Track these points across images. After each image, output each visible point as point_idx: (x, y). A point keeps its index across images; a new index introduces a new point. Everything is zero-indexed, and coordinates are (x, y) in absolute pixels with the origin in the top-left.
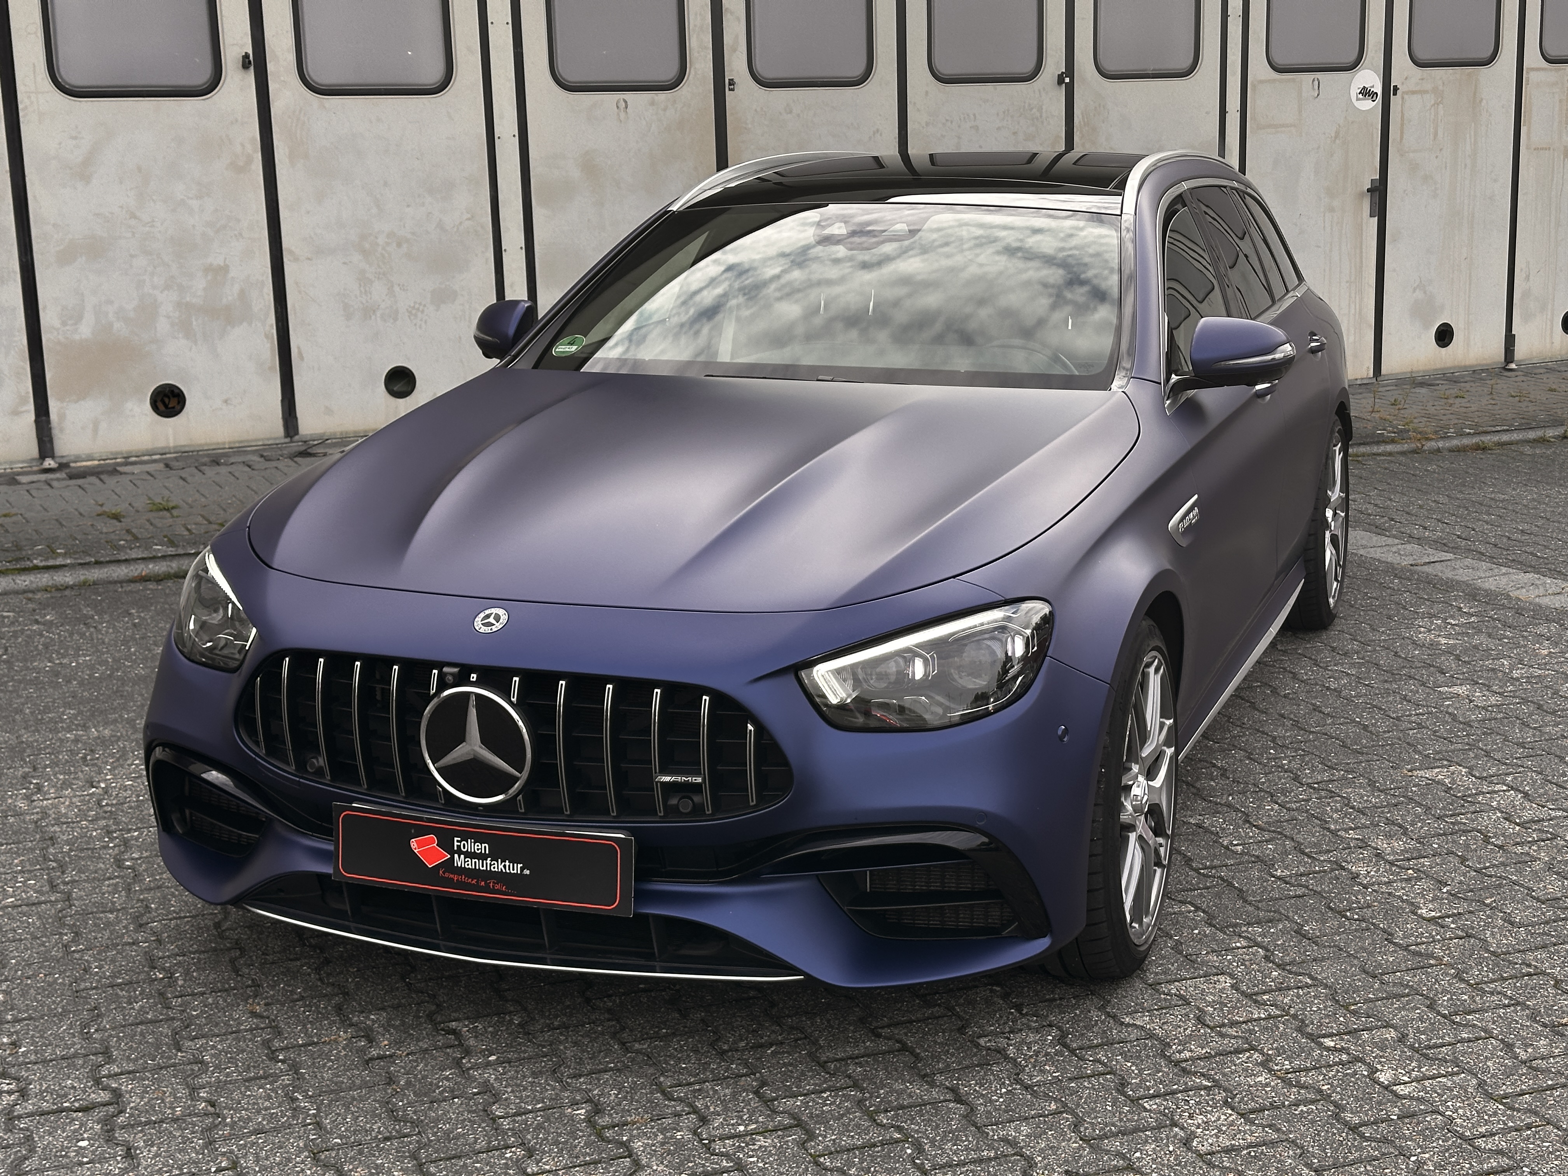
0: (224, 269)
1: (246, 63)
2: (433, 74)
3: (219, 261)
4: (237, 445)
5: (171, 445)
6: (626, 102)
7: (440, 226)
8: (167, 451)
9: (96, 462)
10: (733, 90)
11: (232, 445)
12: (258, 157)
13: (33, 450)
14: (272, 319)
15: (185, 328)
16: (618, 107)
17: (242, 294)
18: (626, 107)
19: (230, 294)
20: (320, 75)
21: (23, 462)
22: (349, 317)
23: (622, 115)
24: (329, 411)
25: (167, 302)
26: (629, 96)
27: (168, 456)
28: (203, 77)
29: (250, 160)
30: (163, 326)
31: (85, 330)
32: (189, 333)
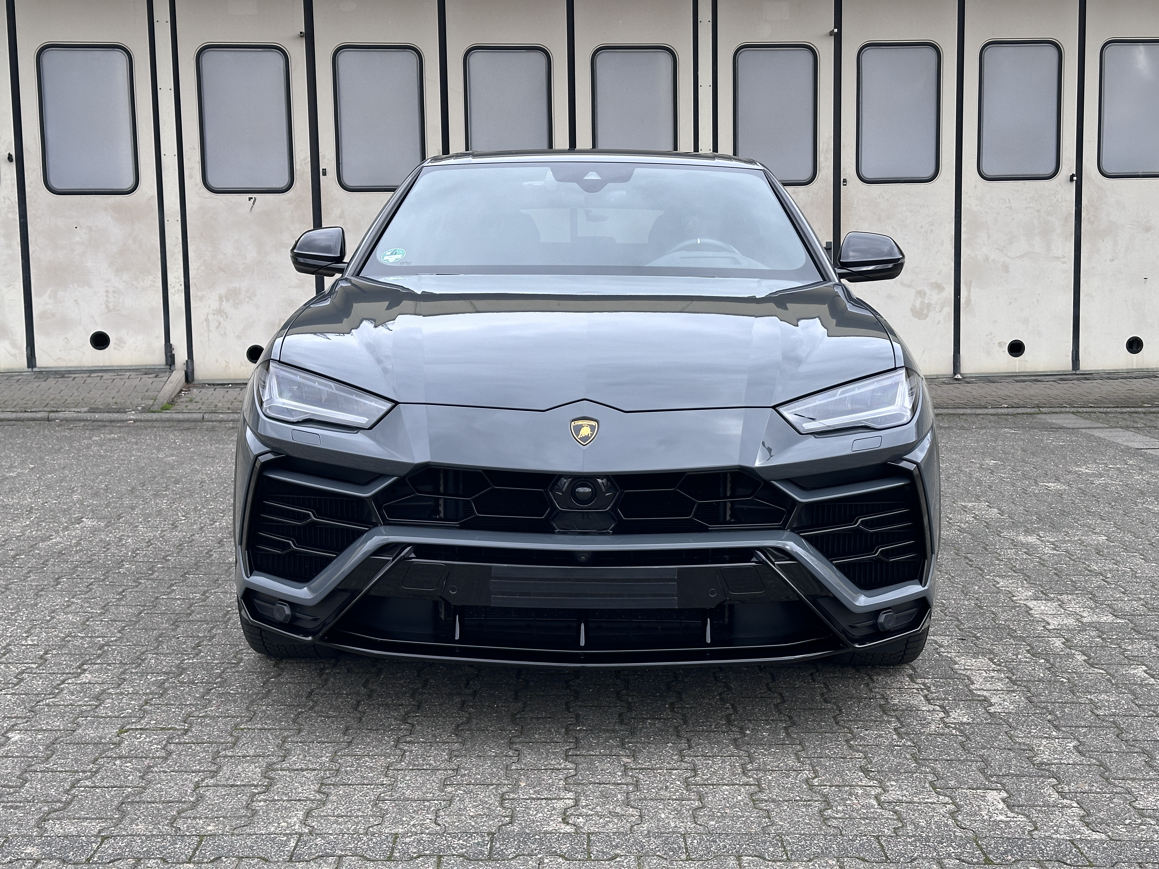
10: (846, 185)
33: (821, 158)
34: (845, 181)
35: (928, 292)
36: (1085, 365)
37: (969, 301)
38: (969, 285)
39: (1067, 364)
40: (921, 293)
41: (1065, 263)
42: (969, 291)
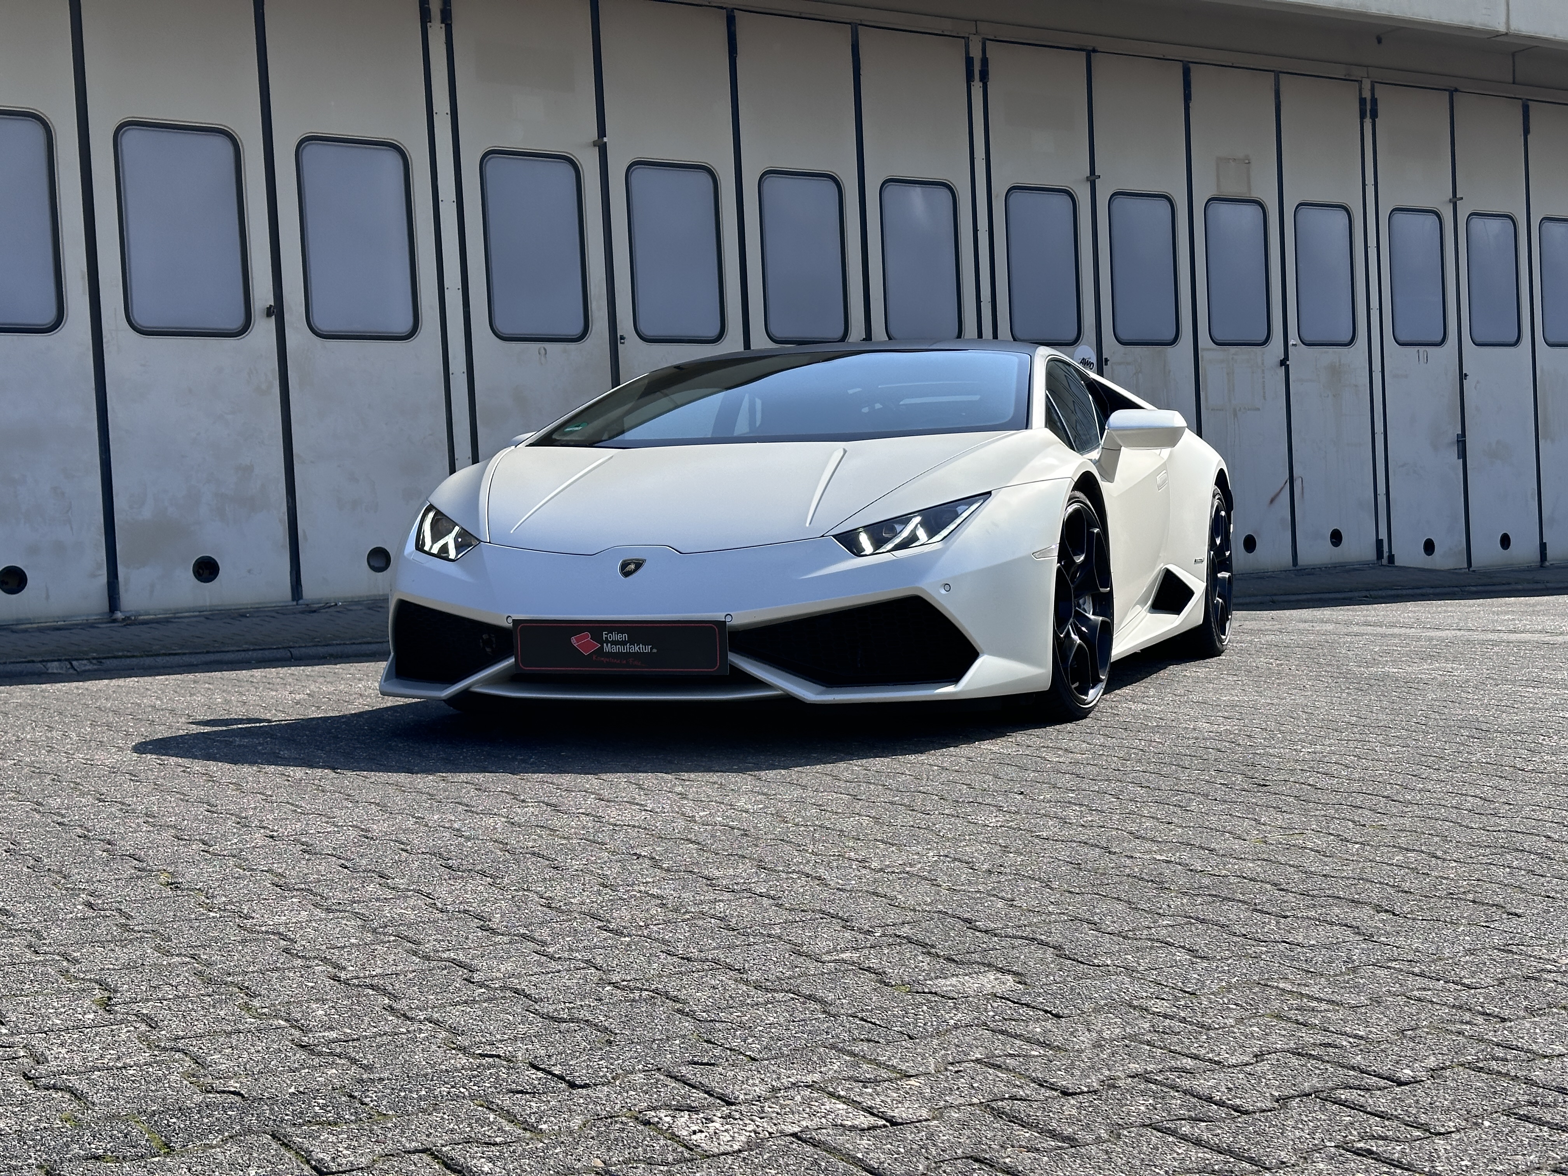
0: (250, 468)
1: (269, 313)
2: (405, 326)
3: (247, 462)
4: (257, 606)
5: (208, 604)
6: (545, 350)
7: (410, 439)
8: (205, 609)
9: (152, 617)
11: (253, 606)
12: (277, 383)
13: (105, 606)
14: (284, 508)
15: (220, 513)
16: (539, 353)
17: (263, 487)
18: (546, 354)
19: (254, 487)
20: (322, 325)
21: (97, 615)
22: (341, 508)
23: (543, 358)
24: (325, 580)
25: (207, 492)
26: (548, 345)
27: (205, 613)
28: (237, 323)
29: (270, 386)
30: (204, 511)
31: (147, 513)
32: (223, 517)
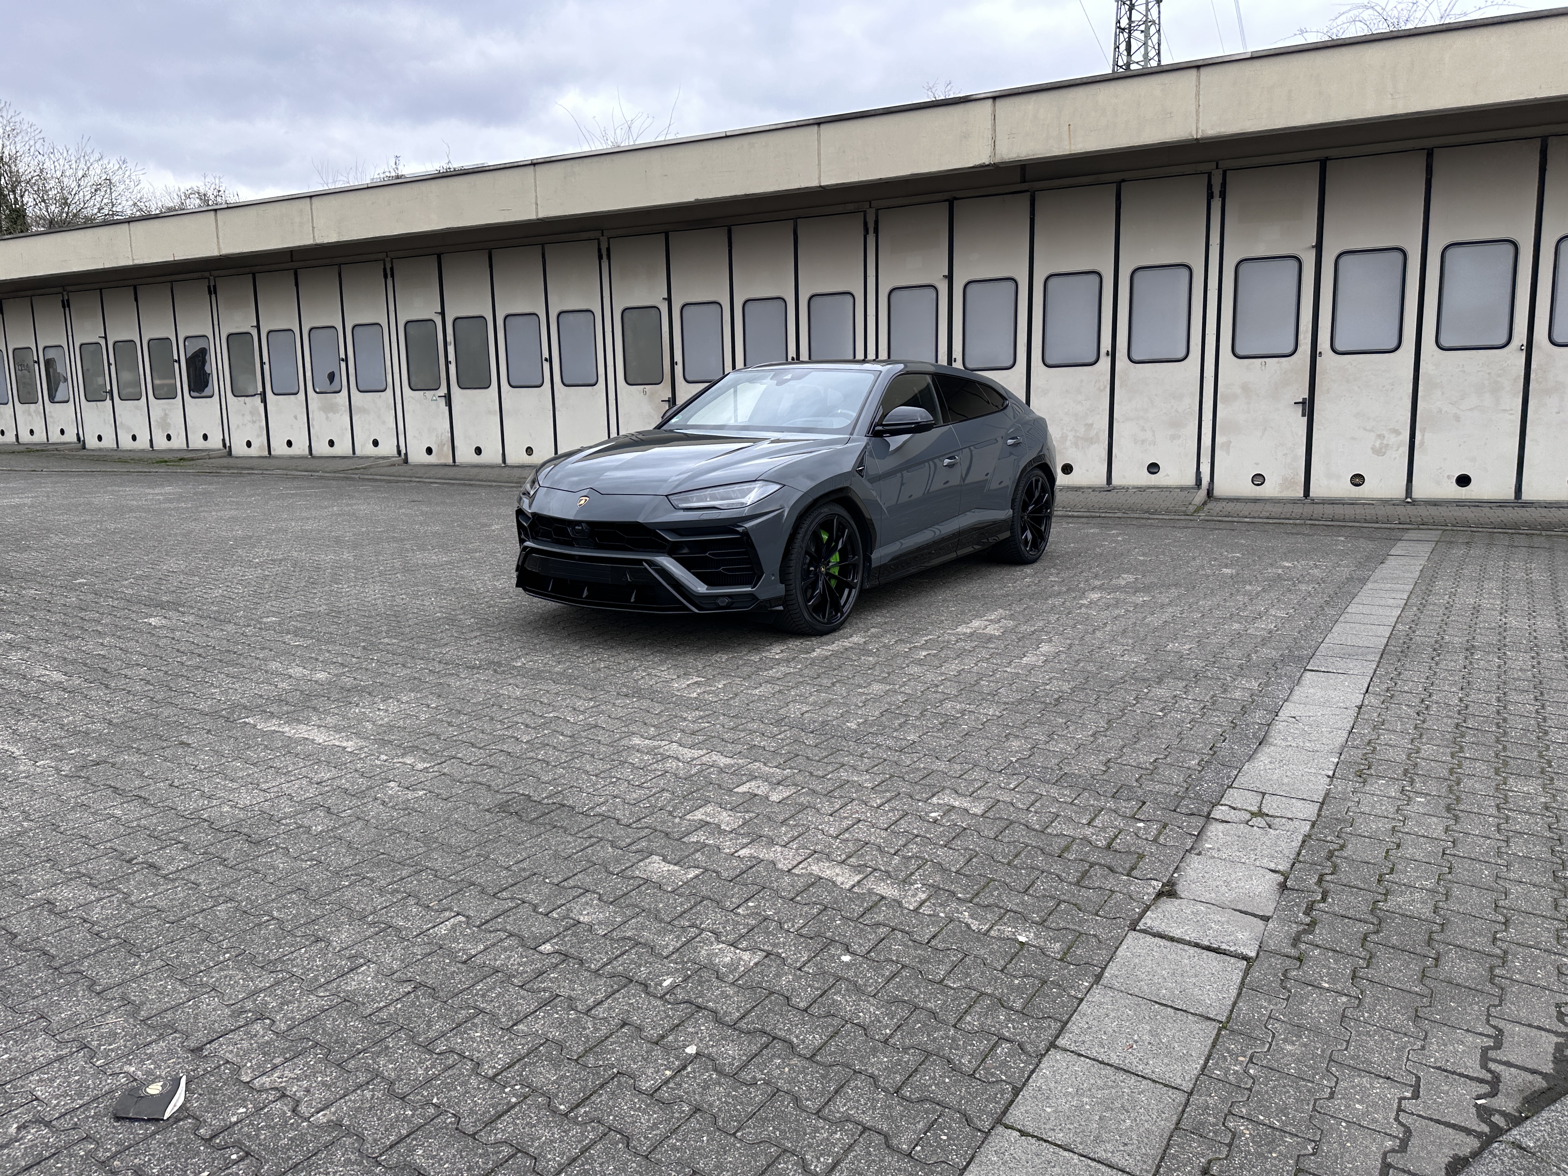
0: (1092, 425)
1: (1108, 354)
2: (1181, 354)
3: (1090, 422)
4: (1091, 486)
6: (1266, 363)
7: (1177, 411)
10: (1321, 356)
14: (1107, 441)
15: (1076, 445)
16: (1261, 365)
17: (1097, 434)
18: (1266, 365)
19: (1092, 433)
20: (1136, 357)
22: (1136, 443)
23: (1264, 368)
24: (1124, 477)
25: (1071, 436)
28: (1093, 359)
29: (1106, 387)
30: (1068, 443)
32: (1077, 446)
33: (1301, 337)
34: (1320, 353)
35: (1387, 436)
36: (1526, 496)
37: (1422, 443)
38: (1423, 431)
39: (1510, 494)
40: (1381, 437)
41: (1511, 414)
42: (1423, 436)
